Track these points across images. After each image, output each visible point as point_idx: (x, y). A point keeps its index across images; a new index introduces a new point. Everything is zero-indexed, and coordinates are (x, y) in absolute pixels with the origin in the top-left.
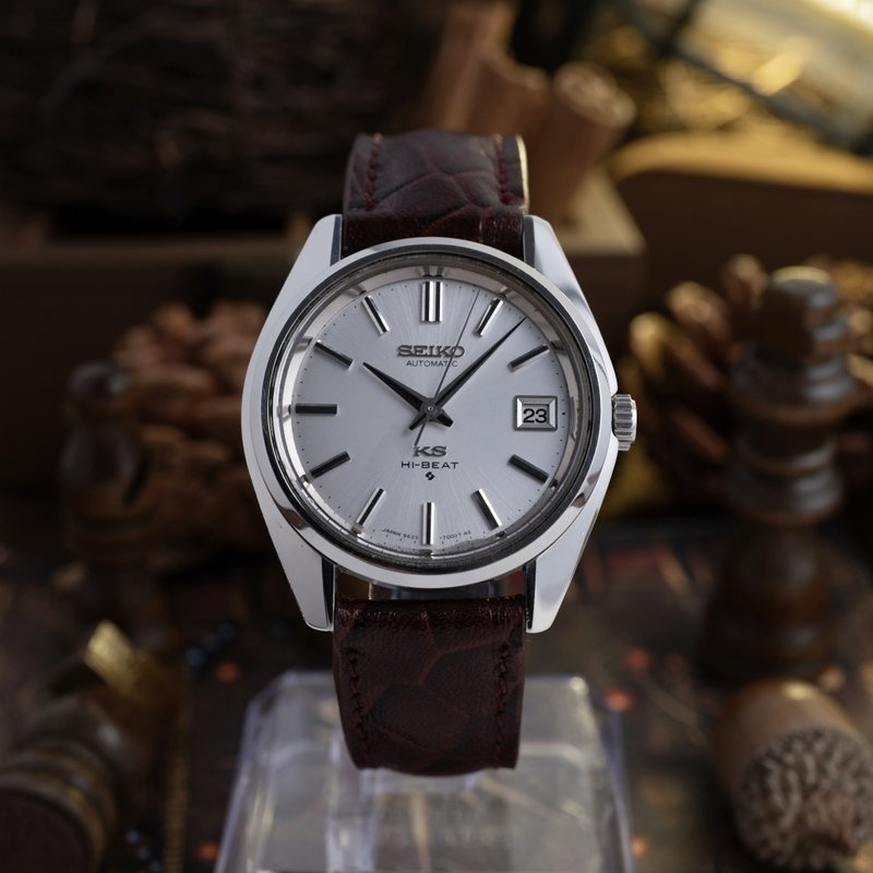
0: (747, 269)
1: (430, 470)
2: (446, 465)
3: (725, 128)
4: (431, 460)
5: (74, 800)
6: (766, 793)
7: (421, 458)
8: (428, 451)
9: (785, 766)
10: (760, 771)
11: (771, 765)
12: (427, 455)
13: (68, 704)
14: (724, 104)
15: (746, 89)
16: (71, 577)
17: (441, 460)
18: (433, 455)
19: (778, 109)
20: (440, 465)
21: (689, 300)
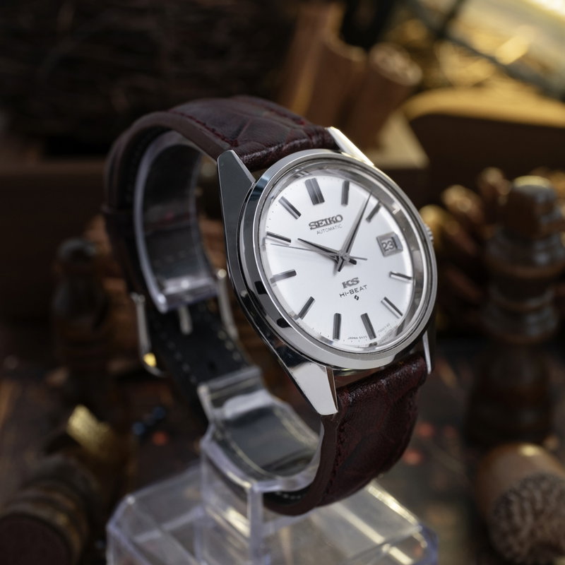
0: (493, 177)
1: (355, 294)
2: (361, 289)
3: (479, 85)
4: (353, 288)
5: (61, 520)
6: (509, 516)
7: (349, 288)
8: (350, 283)
9: (522, 499)
10: (506, 502)
11: (513, 498)
12: (350, 285)
13: (56, 459)
14: (477, 70)
15: (492, 60)
16: (59, 377)
17: (358, 286)
18: (353, 284)
19: (513, 73)
20: (359, 289)
21: (456, 197)
